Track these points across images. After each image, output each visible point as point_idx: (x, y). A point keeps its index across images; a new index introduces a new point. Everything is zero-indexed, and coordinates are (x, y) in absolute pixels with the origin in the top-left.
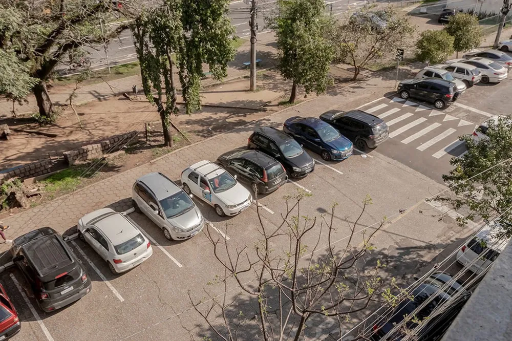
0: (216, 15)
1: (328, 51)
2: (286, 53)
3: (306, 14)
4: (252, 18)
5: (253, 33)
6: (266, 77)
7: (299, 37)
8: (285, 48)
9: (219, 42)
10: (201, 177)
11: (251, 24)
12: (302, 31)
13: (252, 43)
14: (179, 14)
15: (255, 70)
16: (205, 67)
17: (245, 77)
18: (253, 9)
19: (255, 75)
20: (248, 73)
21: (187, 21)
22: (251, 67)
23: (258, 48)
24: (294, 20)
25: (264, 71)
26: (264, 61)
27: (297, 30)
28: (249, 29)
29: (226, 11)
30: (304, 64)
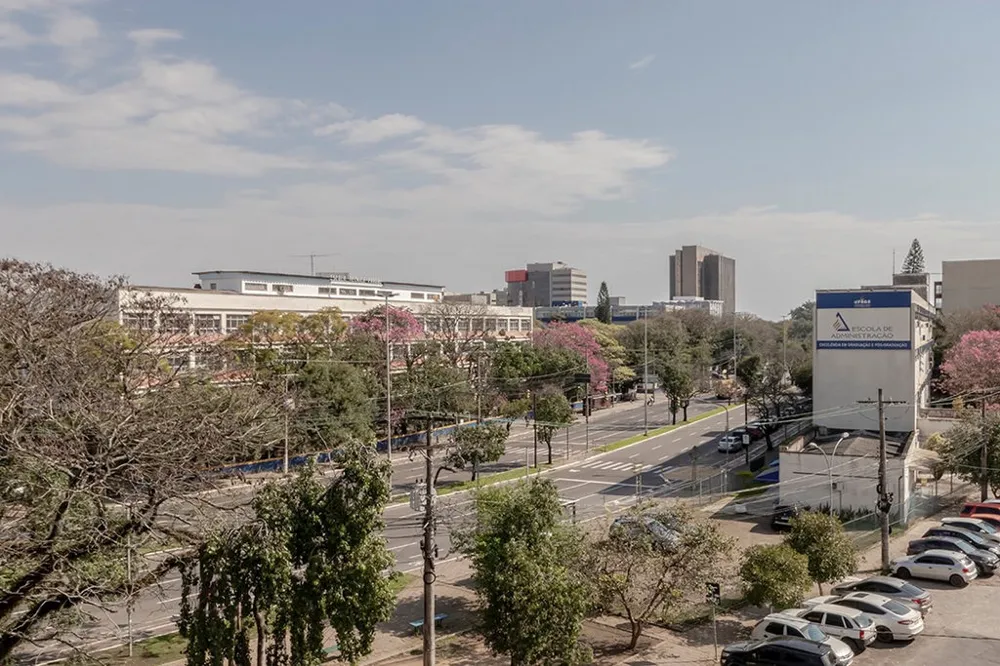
0: (356, 534)
1: (575, 593)
2: (493, 599)
3: (529, 526)
4: (427, 535)
5: (429, 563)
6: (456, 649)
7: (517, 569)
8: (491, 590)
9: (362, 583)
11: (425, 547)
12: (522, 557)
13: (427, 584)
14: (286, 534)
15: (433, 635)
16: (329, 637)
17: (414, 652)
18: (428, 518)
19: (433, 646)
20: (418, 644)
21: (301, 549)
22: (424, 632)
23: (437, 591)
24: (505, 538)
25: (452, 638)
26: (452, 617)
27: (513, 556)
28: (421, 555)
29: (379, 524)
30: (532, 619)
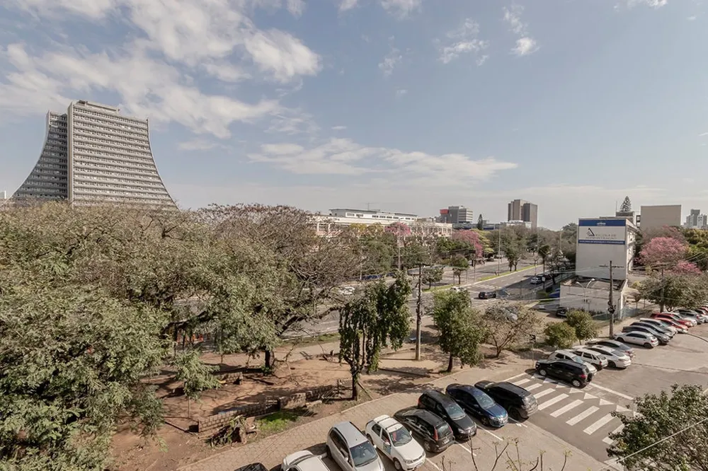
0: (399, 304)
1: (477, 333)
2: (443, 333)
3: (459, 306)
4: (418, 307)
5: (419, 317)
6: (427, 350)
7: (454, 322)
8: (444, 329)
9: (401, 322)
10: (383, 430)
11: (418, 311)
12: (456, 318)
13: (418, 325)
14: (375, 302)
15: (420, 345)
16: (388, 340)
17: (412, 349)
18: (419, 301)
19: (420, 348)
20: (414, 346)
21: (380, 308)
22: (416, 342)
23: (421, 329)
24: (449, 310)
25: (425, 346)
26: (426, 338)
27: (453, 317)
28: (416, 314)
29: (407, 301)
30: (461, 341)
